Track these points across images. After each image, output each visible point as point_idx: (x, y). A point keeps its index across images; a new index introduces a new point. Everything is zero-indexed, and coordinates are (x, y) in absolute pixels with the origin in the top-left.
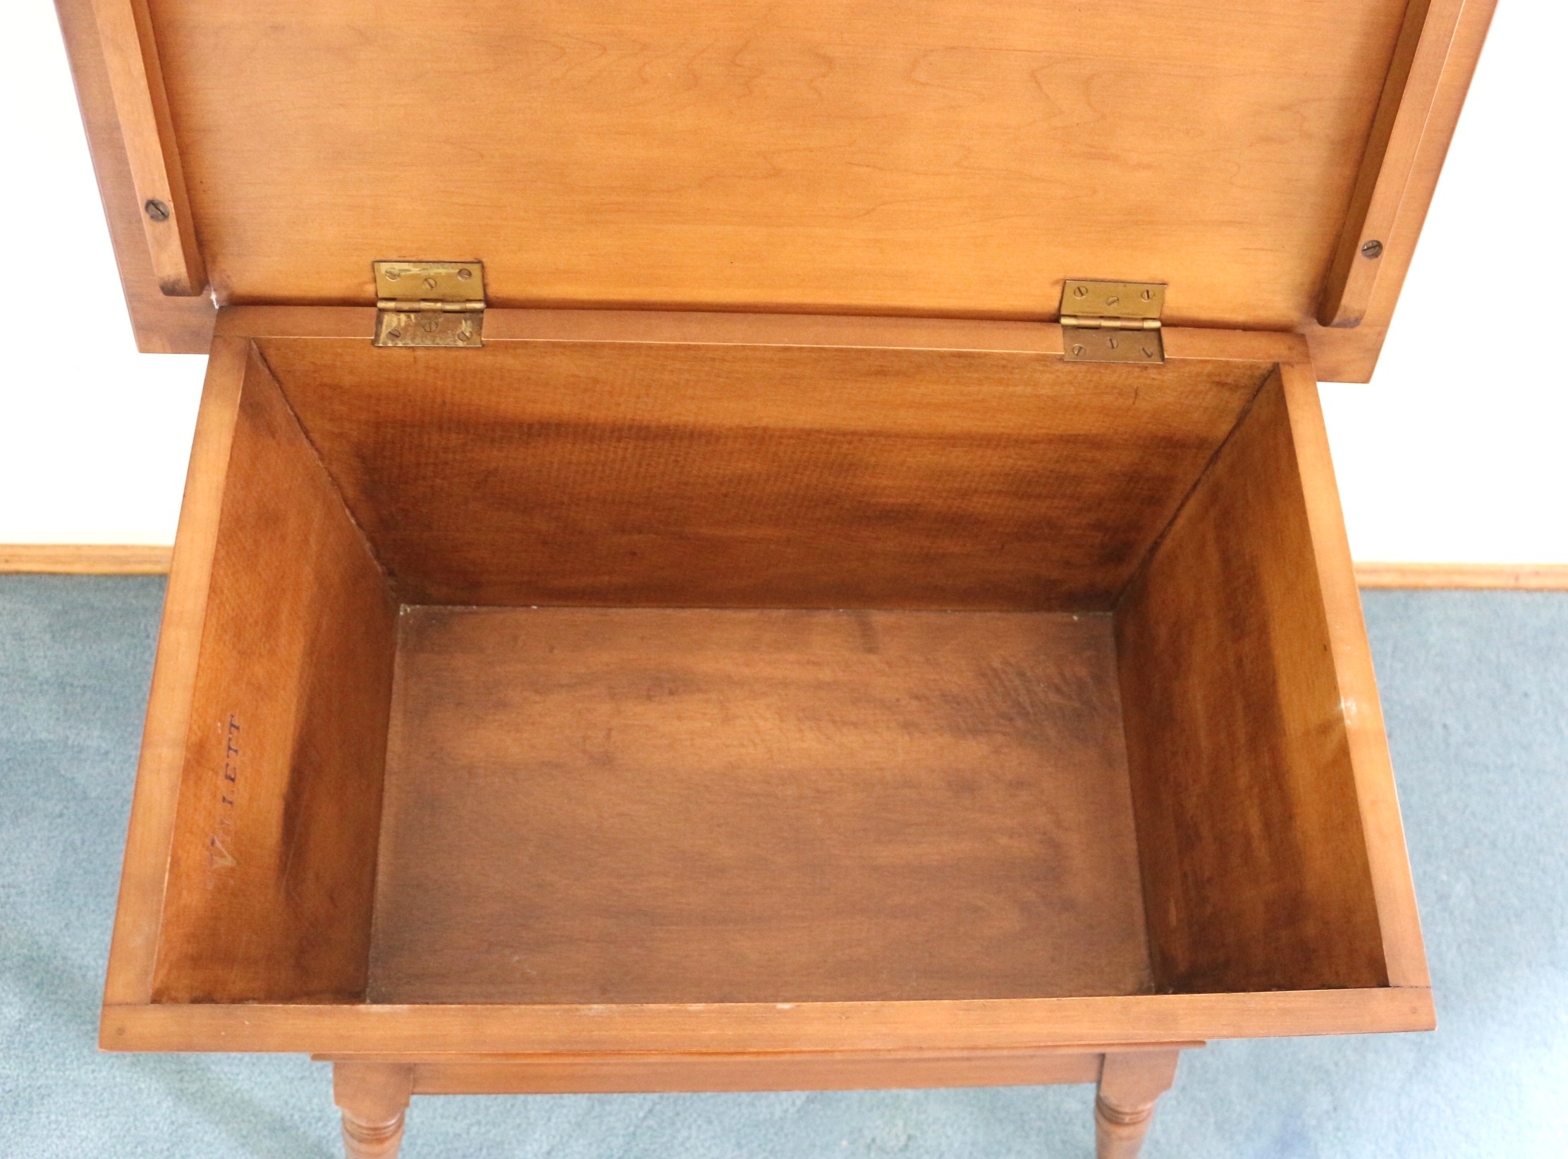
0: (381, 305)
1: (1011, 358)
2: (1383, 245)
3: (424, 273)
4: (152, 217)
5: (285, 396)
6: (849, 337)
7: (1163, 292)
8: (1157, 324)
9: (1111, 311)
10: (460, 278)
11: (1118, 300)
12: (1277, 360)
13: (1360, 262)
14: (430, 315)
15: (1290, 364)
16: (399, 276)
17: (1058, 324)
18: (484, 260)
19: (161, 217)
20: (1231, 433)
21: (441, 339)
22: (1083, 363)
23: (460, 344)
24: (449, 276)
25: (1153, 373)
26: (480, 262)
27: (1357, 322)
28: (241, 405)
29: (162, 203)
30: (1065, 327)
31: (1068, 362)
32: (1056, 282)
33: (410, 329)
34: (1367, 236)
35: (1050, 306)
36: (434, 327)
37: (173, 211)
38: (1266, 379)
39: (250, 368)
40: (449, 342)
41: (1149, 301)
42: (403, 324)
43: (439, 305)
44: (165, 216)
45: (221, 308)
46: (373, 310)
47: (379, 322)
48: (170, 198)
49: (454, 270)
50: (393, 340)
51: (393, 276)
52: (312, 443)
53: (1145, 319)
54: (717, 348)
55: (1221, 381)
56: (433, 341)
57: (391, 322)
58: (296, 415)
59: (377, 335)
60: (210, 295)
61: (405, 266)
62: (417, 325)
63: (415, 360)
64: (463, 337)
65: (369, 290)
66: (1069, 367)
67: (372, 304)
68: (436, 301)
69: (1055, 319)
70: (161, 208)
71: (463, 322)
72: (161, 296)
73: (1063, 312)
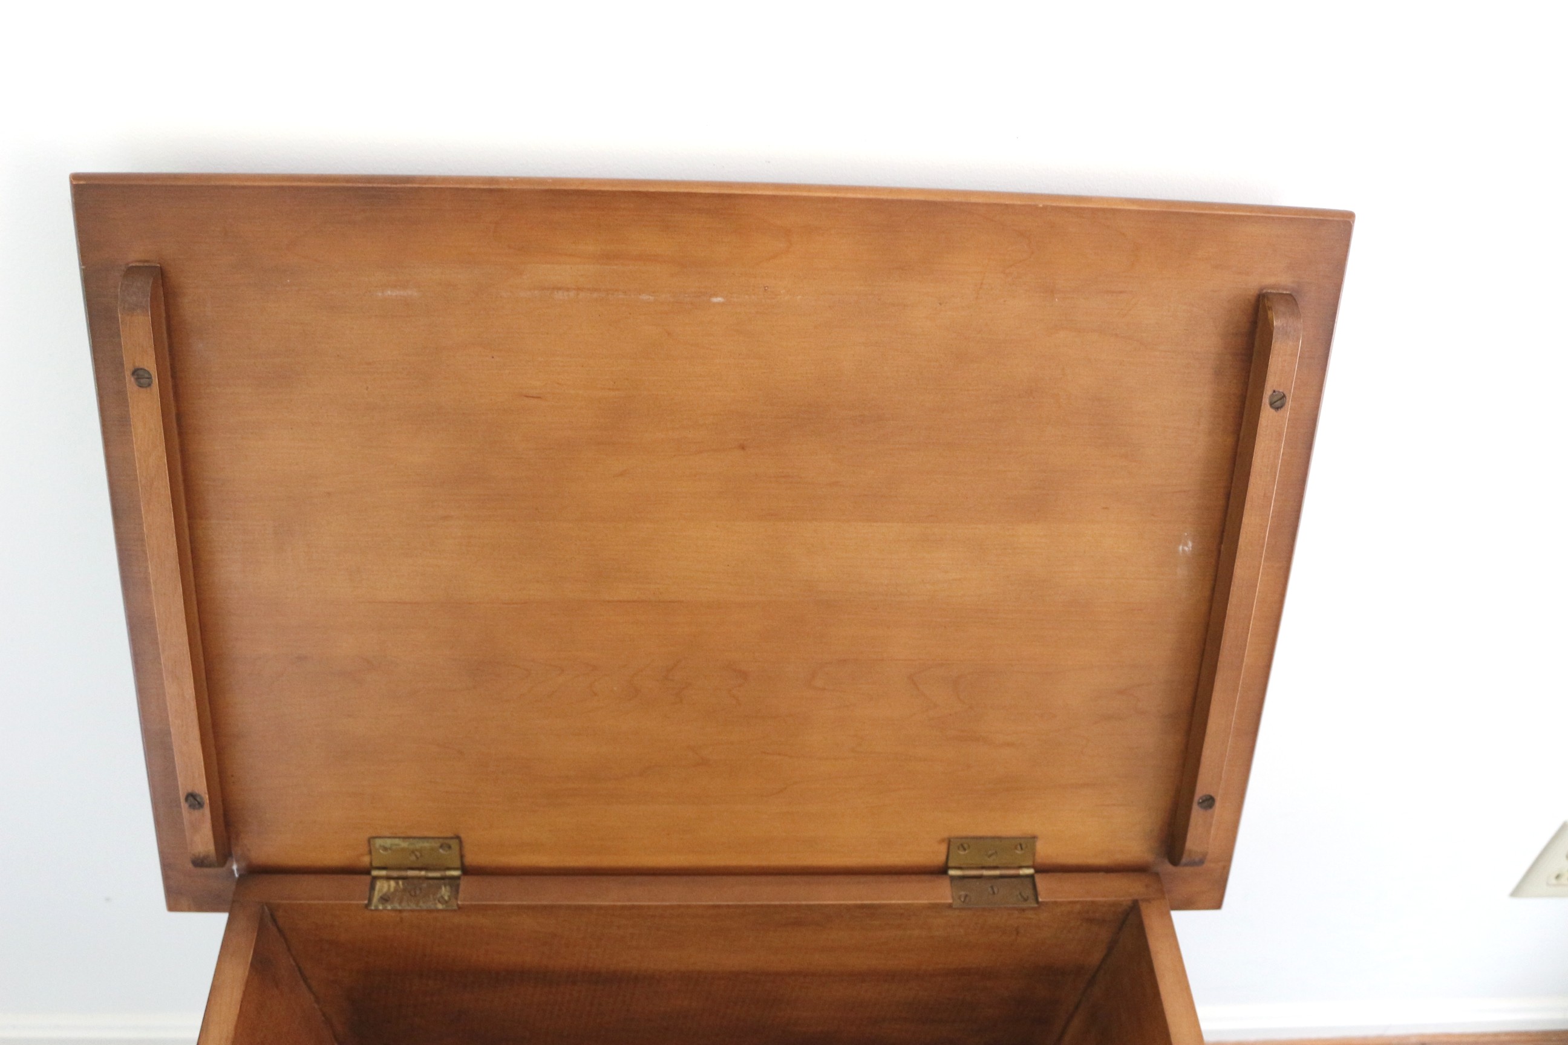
0: (375, 873)
1: (907, 907)
2: (1215, 798)
3: (412, 847)
4: (190, 806)
5: (289, 950)
6: (767, 894)
7: (1034, 842)
8: (1030, 871)
9: (990, 861)
10: (441, 851)
11: (996, 852)
12: (1136, 897)
13: (1196, 810)
14: (416, 881)
15: (1148, 901)
16: (390, 849)
17: (944, 876)
18: (462, 836)
19: (197, 806)
20: (1104, 960)
21: (424, 902)
22: (969, 909)
23: (440, 906)
24: (432, 849)
25: (1030, 914)
26: (458, 837)
27: (1201, 862)
28: (252, 964)
29: (199, 795)
30: (953, 878)
31: (955, 909)
32: (943, 840)
33: (397, 894)
34: (1200, 791)
35: (939, 859)
36: (418, 892)
37: (208, 802)
38: (1128, 914)
39: (262, 930)
40: (430, 905)
41: (1023, 852)
42: (392, 889)
43: (423, 873)
44: (201, 805)
45: (241, 876)
46: (367, 879)
47: (372, 888)
48: (206, 792)
49: (436, 844)
50: (383, 904)
51: (385, 849)
52: (310, 988)
53: (1020, 867)
54: (656, 907)
55: (1089, 916)
56: (417, 904)
57: (383, 887)
58: (297, 965)
59: (370, 900)
60: (232, 865)
61: (397, 841)
62: (404, 890)
63: (402, 920)
64: (441, 900)
65: (366, 860)
66: (957, 912)
67: (366, 871)
68: (420, 869)
69: (941, 871)
70: (198, 799)
71: (443, 888)
72: (191, 866)
73: (951, 864)
